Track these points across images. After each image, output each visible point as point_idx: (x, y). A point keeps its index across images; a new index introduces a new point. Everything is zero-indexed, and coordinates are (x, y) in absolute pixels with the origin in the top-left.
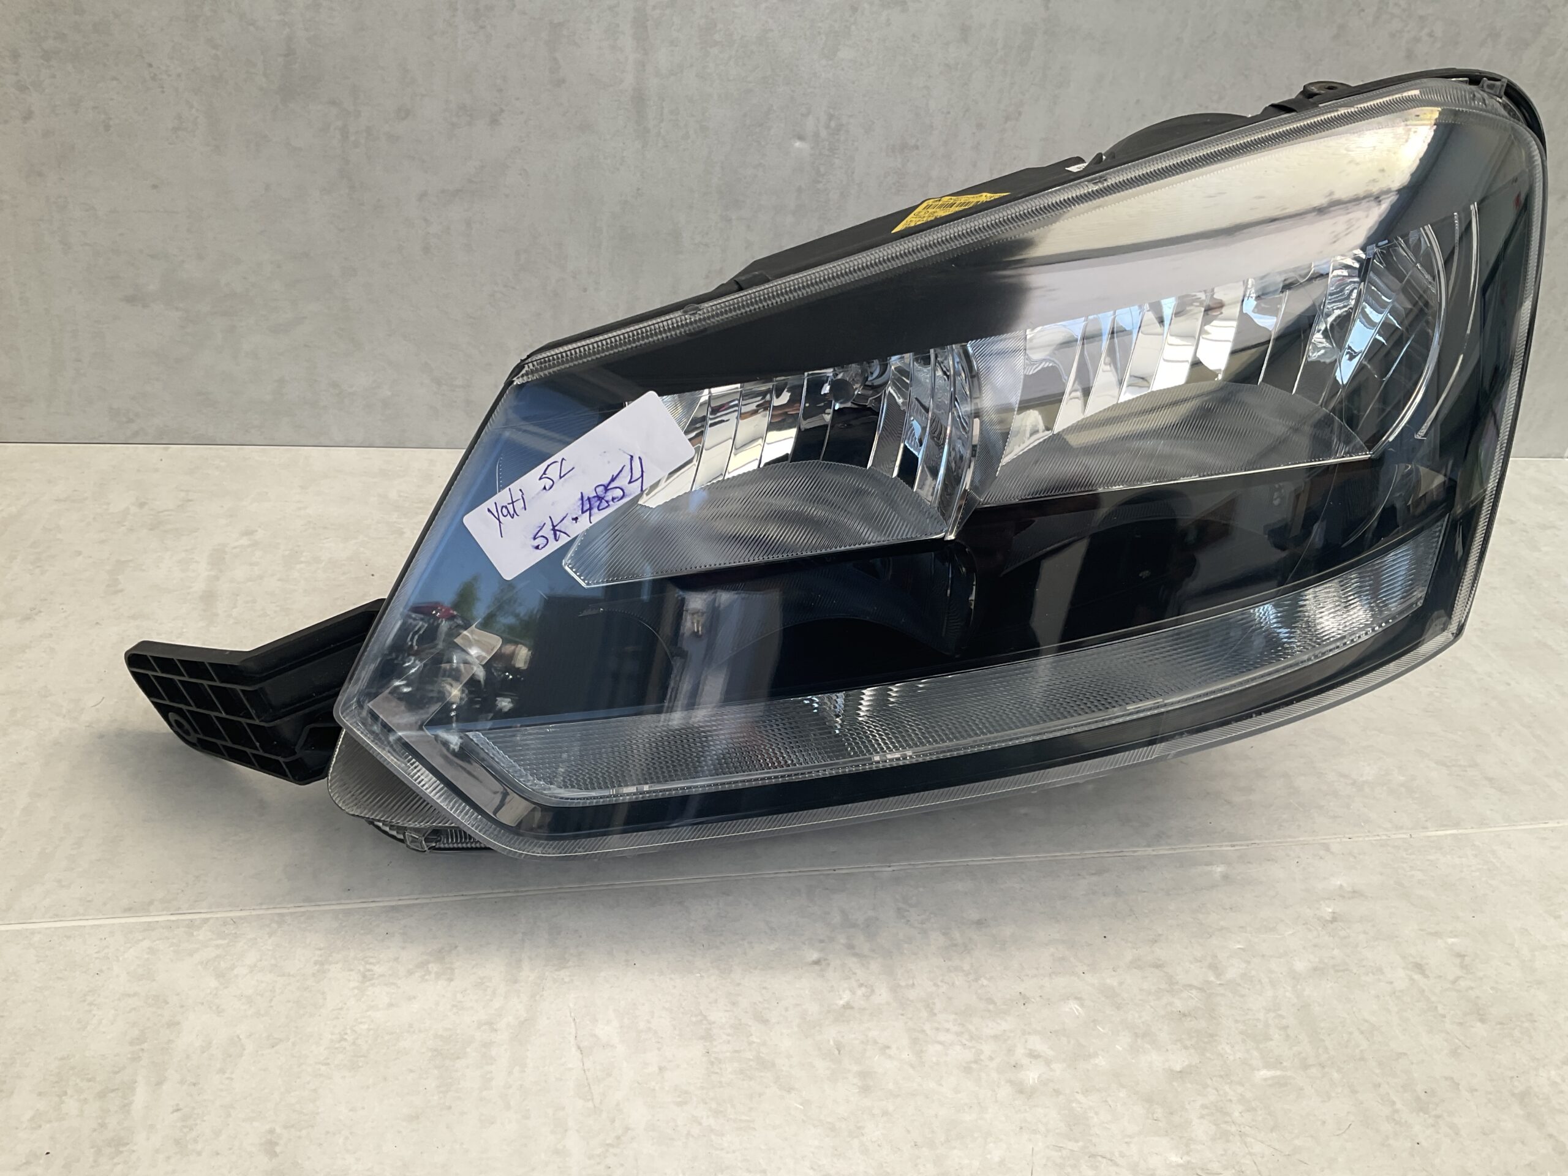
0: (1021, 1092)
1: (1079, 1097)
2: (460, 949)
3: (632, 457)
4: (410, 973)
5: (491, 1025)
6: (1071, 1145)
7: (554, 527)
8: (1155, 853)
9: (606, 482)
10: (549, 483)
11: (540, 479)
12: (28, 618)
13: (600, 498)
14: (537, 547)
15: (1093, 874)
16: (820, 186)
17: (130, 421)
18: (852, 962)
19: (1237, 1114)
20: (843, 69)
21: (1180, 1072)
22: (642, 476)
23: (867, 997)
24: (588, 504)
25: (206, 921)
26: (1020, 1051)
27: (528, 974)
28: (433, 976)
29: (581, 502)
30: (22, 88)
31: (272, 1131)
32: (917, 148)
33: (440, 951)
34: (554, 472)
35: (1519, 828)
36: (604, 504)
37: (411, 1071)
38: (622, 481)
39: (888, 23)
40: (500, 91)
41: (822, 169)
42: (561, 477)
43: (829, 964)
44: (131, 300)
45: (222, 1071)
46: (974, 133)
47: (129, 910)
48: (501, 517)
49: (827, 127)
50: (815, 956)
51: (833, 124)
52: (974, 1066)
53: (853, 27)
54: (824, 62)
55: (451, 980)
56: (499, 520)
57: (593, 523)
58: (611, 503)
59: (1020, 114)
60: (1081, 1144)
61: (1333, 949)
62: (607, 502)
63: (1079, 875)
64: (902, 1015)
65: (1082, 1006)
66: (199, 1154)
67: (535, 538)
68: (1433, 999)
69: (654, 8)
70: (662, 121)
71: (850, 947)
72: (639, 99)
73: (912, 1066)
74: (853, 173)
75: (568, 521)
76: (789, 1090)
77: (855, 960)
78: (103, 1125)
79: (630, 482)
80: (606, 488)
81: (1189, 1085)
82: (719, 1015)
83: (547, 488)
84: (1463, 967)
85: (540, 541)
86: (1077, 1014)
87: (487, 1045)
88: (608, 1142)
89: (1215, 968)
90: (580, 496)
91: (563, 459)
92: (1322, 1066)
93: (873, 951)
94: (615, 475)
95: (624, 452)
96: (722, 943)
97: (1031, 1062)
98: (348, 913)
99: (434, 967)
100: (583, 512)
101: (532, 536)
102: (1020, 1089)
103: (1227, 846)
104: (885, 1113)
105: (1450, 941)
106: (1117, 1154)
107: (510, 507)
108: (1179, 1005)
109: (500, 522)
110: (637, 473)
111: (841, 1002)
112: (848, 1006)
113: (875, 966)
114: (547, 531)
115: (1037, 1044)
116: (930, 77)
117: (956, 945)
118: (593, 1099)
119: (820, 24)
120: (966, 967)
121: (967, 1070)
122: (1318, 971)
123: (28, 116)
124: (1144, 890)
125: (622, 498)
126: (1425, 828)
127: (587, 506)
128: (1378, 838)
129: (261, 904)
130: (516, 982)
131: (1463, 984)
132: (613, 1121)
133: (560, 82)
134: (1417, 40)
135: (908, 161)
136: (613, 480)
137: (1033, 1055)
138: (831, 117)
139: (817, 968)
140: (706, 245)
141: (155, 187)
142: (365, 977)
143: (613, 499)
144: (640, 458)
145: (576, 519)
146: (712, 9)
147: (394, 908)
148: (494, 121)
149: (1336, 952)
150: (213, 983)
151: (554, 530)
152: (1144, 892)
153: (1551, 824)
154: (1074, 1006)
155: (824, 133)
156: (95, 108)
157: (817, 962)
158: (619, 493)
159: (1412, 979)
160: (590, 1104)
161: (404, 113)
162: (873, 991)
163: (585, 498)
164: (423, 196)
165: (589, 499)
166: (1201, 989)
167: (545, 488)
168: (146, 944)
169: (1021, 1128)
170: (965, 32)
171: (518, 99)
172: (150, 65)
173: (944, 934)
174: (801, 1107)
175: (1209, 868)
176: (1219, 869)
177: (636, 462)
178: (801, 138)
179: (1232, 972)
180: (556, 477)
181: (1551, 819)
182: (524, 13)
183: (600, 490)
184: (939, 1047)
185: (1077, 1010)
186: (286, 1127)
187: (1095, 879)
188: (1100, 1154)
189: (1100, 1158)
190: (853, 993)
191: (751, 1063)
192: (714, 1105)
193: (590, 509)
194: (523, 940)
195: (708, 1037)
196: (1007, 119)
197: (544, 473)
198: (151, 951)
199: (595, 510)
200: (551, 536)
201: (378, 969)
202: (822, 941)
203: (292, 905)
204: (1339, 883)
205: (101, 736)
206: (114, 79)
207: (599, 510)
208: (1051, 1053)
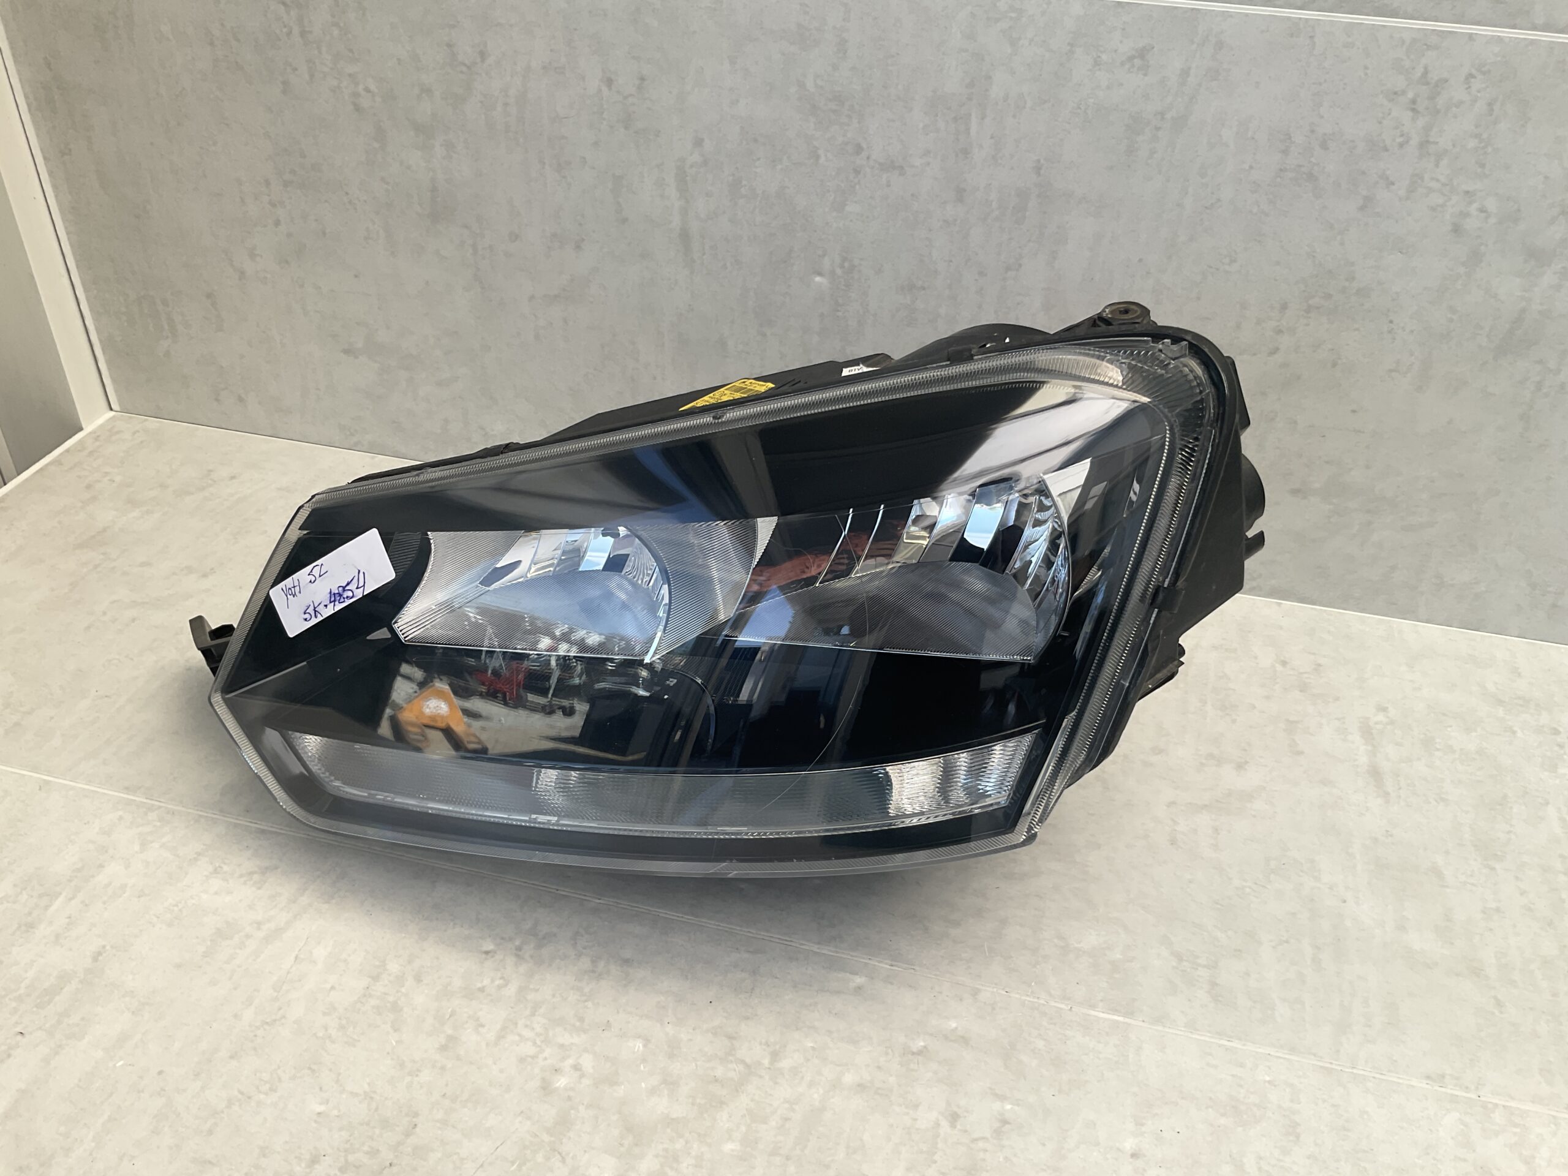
0: (544, 1088)
1: (581, 1108)
2: (279, 870)
3: (359, 571)
4: (241, 876)
5: (259, 924)
6: (546, 1138)
7: (315, 608)
8: (818, 951)
9: (344, 585)
10: (313, 579)
11: (309, 575)
12: (205, 576)
13: (340, 595)
14: (306, 620)
15: (749, 952)
16: (840, 314)
17: (352, 435)
18: (510, 960)
19: (685, 1165)
20: (851, 221)
21: (673, 1119)
22: (364, 585)
23: (499, 987)
24: (335, 597)
25: (160, 807)
26: (570, 1061)
27: (304, 900)
28: (252, 882)
29: (329, 595)
30: (274, 205)
31: (104, 947)
32: (924, 289)
33: (267, 868)
34: (316, 572)
35: (1194, 1036)
36: (342, 600)
37: (197, 938)
38: (352, 586)
39: (889, 185)
40: (580, 224)
41: (840, 301)
42: (320, 576)
43: (493, 957)
44: (347, 352)
45: (104, 903)
46: (976, 280)
47: (127, 789)
48: (289, 596)
49: (842, 267)
50: (491, 947)
51: (846, 264)
52: (529, 1059)
53: (857, 187)
54: (834, 214)
55: (259, 888)
56: (287, 596)
57: (336, 610)
58: (346, 600)
59: (1020, 265)
60: (553, 1139)
61: (891, 1076)
62: (344, 598)
63: (737, 949)
64: (512, 1008)
65: (645, 1046)
66: (62, 946)
67: (305, 613)
68: (940, 1145)
69: (691, 166)
70: (704, 254)
71: (519, 949)
72: (685, 236)
73: (487, 1045)
74: (867, 305)
75: (322, 606)
76: (395, 1031)
77: (514, 959)
78: (30, 914)
79: (357, 588)
80: (344, 590)
81: (669, 1130)
82: (394, 967)
83: (312, 581)
84: (998, 1133)
85: (307, 616)
86: (636, 1050)
87: (248, 936)
88: (267, 1021)
89: (775, 1056)
90: (329, 591)
91: (322, 564)
92: (788, 1158)
93: (532, 957)
94: (350, 581)
95: (355, 567)
96: (437, 919)
97: (570, 1071)
98: (236, 826)
99: (256, 877)
100: (331, 602)
101: (303, 611)
102: (546, 1088)
103: (886, 964)
104: (443, 1068)
105: (1008, 1107)
106: (571, 1155)
107: (293, 589)
108: (719, 1072)
109: (287, 599)
110: (361, 584)
111: (479, 985)
112: (482, 990)
113: (523, 968)
114: (311, 610)
115: (587, 1062)
116: (930, 230)
117: (593, 971)
118: (279, 992)
119: (828, 184)
120: (587, 990)
121: (522, 1060)
122: (861, 1087)
123: (277, 223)
124: (778, 976)
125: (352, 598)
126: (1093, 1007)
127: (333, 599)
128: (1036, 1000)
129: (195, 806)
130: (294, 902)
131: (981, 1144)
132: (280, 1009)
133: (625, 220)
134: (1465, 215)
135: (917, 299)
136: (348, 584)
137: (576, 1067)
138: (844, 259)
139: (484, 956)
140: (748, 353)
141: (356, 276)
142: (216, 871)
143: (347, 597)
144: (364, 573)
145: (326, 606)
146: (737, 168)
147: (263, 832)
148: (578, 247)
149: (892, 1080)
150: (137, 848)
151: (315, 611)
152: (776, 978)
153: (1236, 1044)
154: (639, 1045)
155: (839, 271)
156: (316, 220)
157: (487, 953)
158: (350, 594)
159: (937, 1125)
160: (276, 994)
161: (514, 237)
162: (506, 985)
163: (332, 593)
164: (532, 298)
165: (334, 594)
166: (748, 1066)
167: (311, 582)
168: (121, 813)
169: (522, 1112)
170: (960, 195)
171: (594, 232)
172: (347, 194)
173: (593, 962)
174: (394, 1044)
175: (851, 976)
176: (859, 980)
177: (361, 575)
178: (820, 274)
179: (785, 1064)
180: (317, 576)
181: (1240, 1039)
182: (594, 168)
183: (341, 589)
184: (517, 1038)
185: (639, 1047)
186: (112, 947)
187: (746, 955)
188: (560, 1151)
189: (556, 1152)
190: (493, 981)
191: (388, 1005)
192: (344, 1022)
193: (335, 601)
194: (319, 877)
195: (376, 978)
196: (1008, 269)
197: (311, 571)
198: (121, 818)
199: (337, 603)
200: (313, 613)
201: (225, 868)
202: (503, 938)
203: (211, 811)
204: (954, 1025)
205: (189, 669)
206: (326, 201)
207: (339, 603)
208: (591, 1071)
